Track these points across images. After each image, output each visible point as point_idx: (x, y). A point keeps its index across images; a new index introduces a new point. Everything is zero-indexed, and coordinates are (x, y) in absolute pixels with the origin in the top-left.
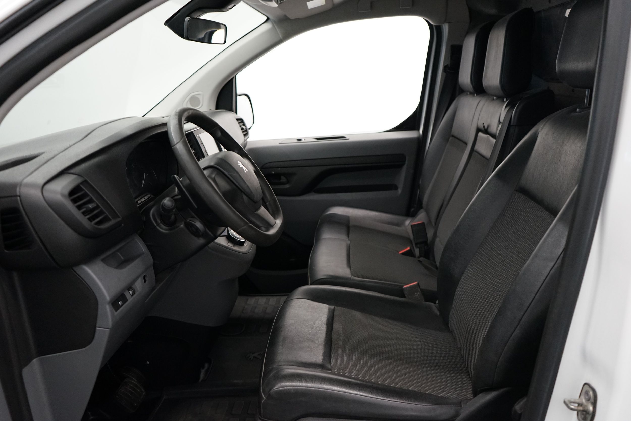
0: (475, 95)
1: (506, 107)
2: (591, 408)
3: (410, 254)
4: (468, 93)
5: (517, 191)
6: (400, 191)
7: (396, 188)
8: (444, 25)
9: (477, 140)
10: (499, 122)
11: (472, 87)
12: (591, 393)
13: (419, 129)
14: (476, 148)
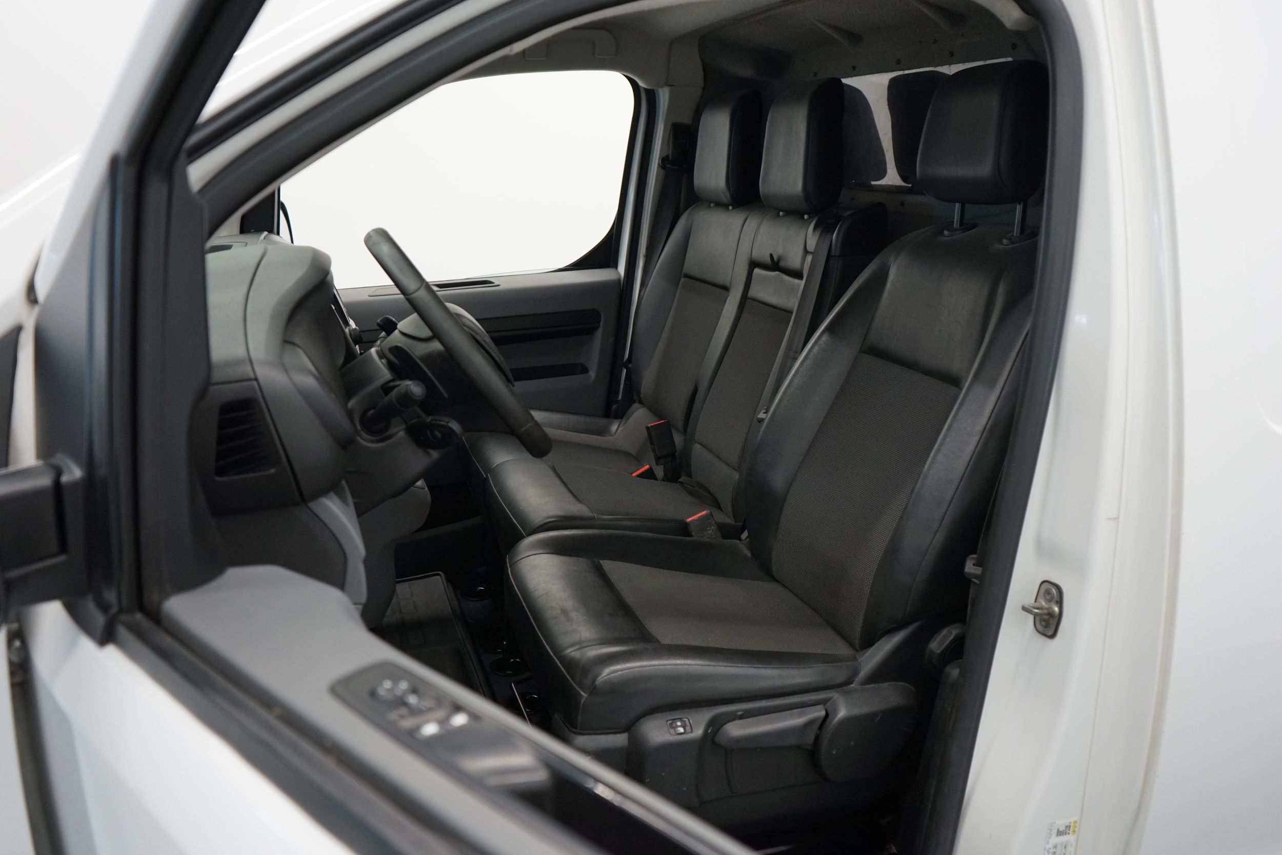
0: (730, 208)
1: (815, 228)
2: (1056, 609)
3: (649, 475)
4: (712, 205)
5: (864, 352)
6: (592, 374)
7: (584, 370)
8: (660, 90)
9: (752, 281)
10: (806, 252)
11: (728, 195)
12: (1054, 591)
13: (615, 266)
14: (752, 292)
